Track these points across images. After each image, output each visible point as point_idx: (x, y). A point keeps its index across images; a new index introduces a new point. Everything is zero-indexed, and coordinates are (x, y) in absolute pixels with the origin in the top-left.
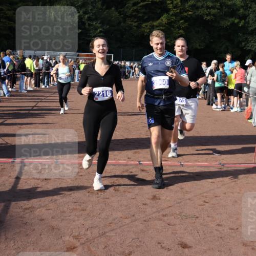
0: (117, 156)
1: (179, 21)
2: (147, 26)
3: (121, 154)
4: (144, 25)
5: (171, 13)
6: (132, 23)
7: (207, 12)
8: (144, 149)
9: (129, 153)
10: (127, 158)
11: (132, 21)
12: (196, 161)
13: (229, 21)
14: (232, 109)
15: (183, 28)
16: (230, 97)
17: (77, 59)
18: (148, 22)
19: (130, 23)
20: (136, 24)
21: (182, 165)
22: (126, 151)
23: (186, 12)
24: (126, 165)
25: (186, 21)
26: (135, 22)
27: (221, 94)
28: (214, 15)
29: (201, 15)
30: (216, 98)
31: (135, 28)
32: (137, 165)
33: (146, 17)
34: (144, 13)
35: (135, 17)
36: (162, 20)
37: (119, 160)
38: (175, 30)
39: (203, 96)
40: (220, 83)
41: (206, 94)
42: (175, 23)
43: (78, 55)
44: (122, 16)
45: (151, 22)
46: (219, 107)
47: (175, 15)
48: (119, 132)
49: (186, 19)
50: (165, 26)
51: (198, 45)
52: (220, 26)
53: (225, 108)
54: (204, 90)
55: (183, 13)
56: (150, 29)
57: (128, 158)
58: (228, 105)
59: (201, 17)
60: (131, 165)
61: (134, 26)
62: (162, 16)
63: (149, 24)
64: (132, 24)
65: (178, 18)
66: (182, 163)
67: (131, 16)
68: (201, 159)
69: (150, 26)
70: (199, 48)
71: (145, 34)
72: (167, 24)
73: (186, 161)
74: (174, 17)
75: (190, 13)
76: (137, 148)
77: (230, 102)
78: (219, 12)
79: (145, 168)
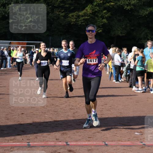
0: (46, 137)
1: (102, 11)
2: (73, 16)
3: (49, 136)
4: (70, 15)
5: (95, 4)
6: (60, 13)
7: (127, 3)
8: (71, 130)
9: (58, 134)
10: (55, 140)
11: (60, 12)
12: (119, 141)
13: (147, 11)
14: (152, 91)
15: (106, 17)
16: (149, 80)
17: (9, 46)
18: (74, 12)
19: (57, 13)
20: (63, 14)
21: (107, 144)
22: (54, 133)
23: (108, 3)
24: (54, 146)
25: (108, 11)
26: (62, 12)
27: (141, 77)
28: (134, 5)
29: (122, 5)
30: (137, 81)
31: (63, 18)
32: (65, 146)
33: (72, 8)
34: (70, 4)
35: (62, 7)
36: (87, 10)
37: (48, 141)
38: (99, 19)
39: (126, 79)
40: (141, 67)
41: (128, 77)
42: (98, 13)
43: (10, 43)
44: (50, 7)
45: (77, 12)
46: (140, 89)
47: (99, 5)
48: (48, 115)
49: (108, 9)
50: (89, 16)
51: (120, 32)
52: (140, 15)
53: (145, 90)
54: (126, 74)
55: (105, 4)
56: (76, 19)
57: (57, 139)
58: (148, 87)
59: (122, 7)
60: (60, 146)
61: (61, 16)
62: (87, 6)
63: (75, 14)
64: (60, 15)
65: (101, 8)
66: (106, 143)
67: (58, 7)
68: (124, 138)
69: (76, 16)
70: (120, 35)
71: (72, 23)
72: (92, 14)
73: (110, 141)
74: (98, 8)
75: (112, 4)
76: (65, 130)
77: (150, 84)
78: (138, 3)
79: (72, 149)
